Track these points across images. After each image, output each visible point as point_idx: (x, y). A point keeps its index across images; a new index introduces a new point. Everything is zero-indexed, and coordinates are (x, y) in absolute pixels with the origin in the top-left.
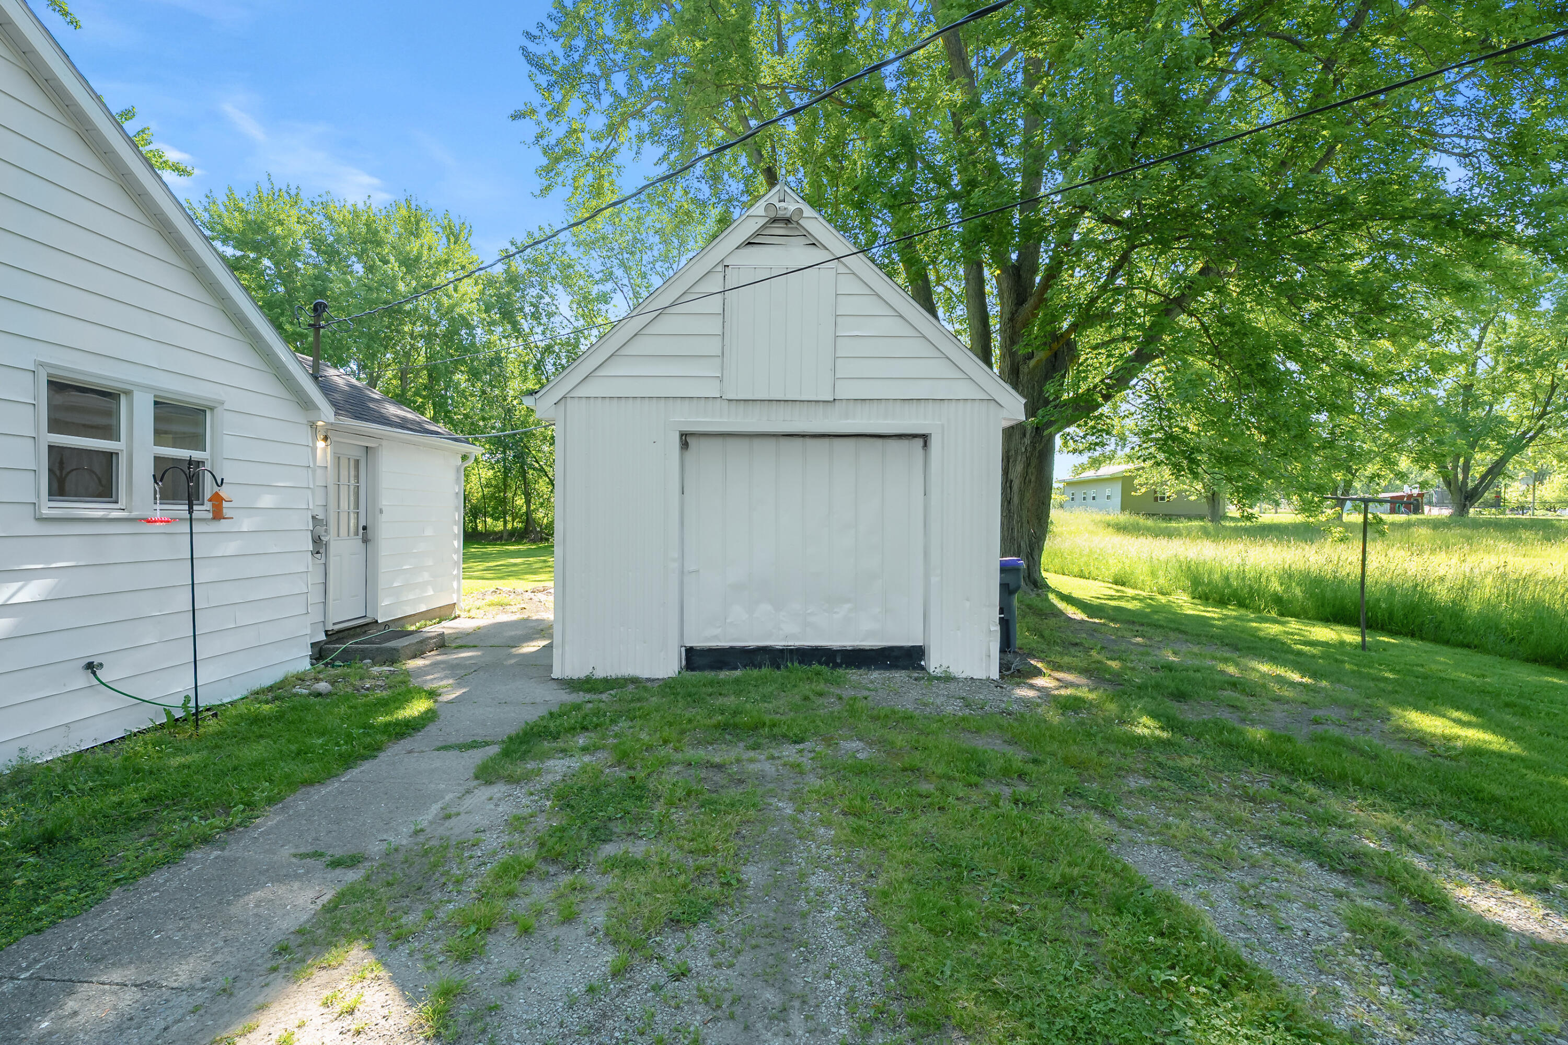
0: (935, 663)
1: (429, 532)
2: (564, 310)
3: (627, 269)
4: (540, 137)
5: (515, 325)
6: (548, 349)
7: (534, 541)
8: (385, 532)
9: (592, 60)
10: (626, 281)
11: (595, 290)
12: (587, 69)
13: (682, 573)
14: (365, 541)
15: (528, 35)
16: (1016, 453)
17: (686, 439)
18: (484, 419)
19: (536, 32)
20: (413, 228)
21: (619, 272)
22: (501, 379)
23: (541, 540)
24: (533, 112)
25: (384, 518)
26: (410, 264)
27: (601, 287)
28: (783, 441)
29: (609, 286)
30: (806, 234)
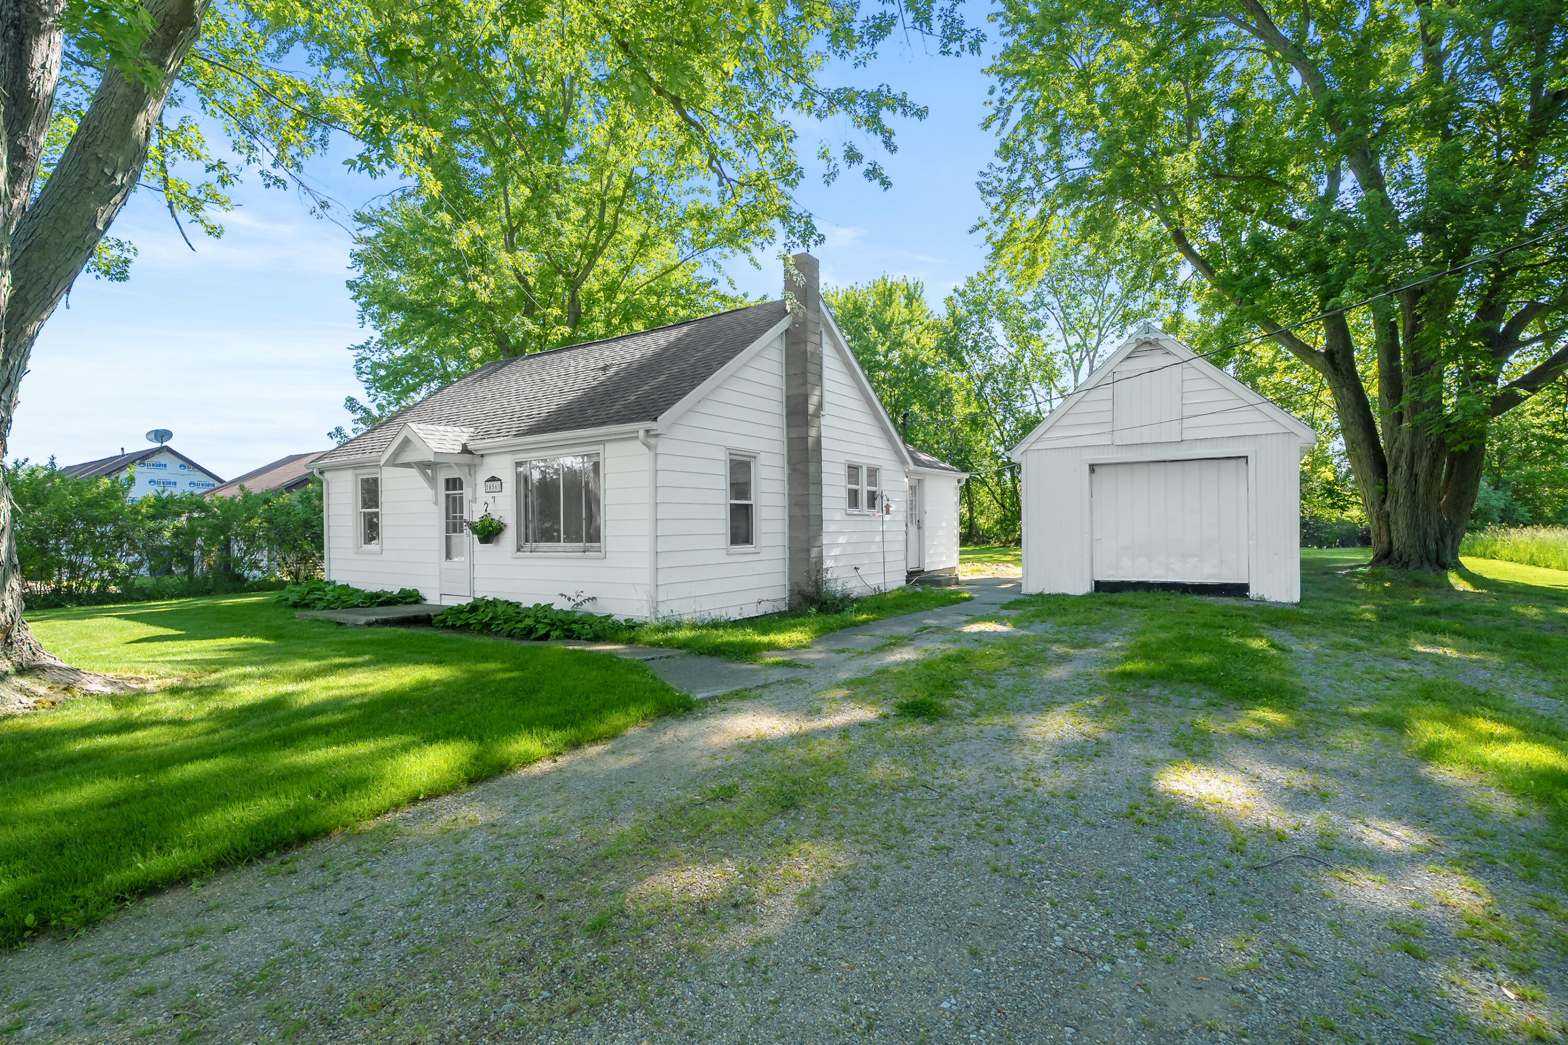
0: (1253, 593)
1: (944, 524)
2: (1001, 340)
3: (1056, 293)
4: (989, 238)
5: (961, 361)
6: (988, 377)
7: (977, 544)
8: (928, 523)
9: (1028, 176)
10: (1056, 305)
11: (1026, 318)
12: (1023, 185)
13: (1092, 540)
14: (919, 528)
15: (983, 174)
16: (1422, 450)
17: (1092, 468)
18: (938, 443)
19: (987, 170)
20: (887, 298)
21: (1049, 299)
22: (948, 409)
23: (983, 542)
24: (984, 224)
25: (927, 516)
26: (883, 328)
27: (1034, 314)
28: (1152, 466)
29: (1041, 312)
30: (1162, 348)
